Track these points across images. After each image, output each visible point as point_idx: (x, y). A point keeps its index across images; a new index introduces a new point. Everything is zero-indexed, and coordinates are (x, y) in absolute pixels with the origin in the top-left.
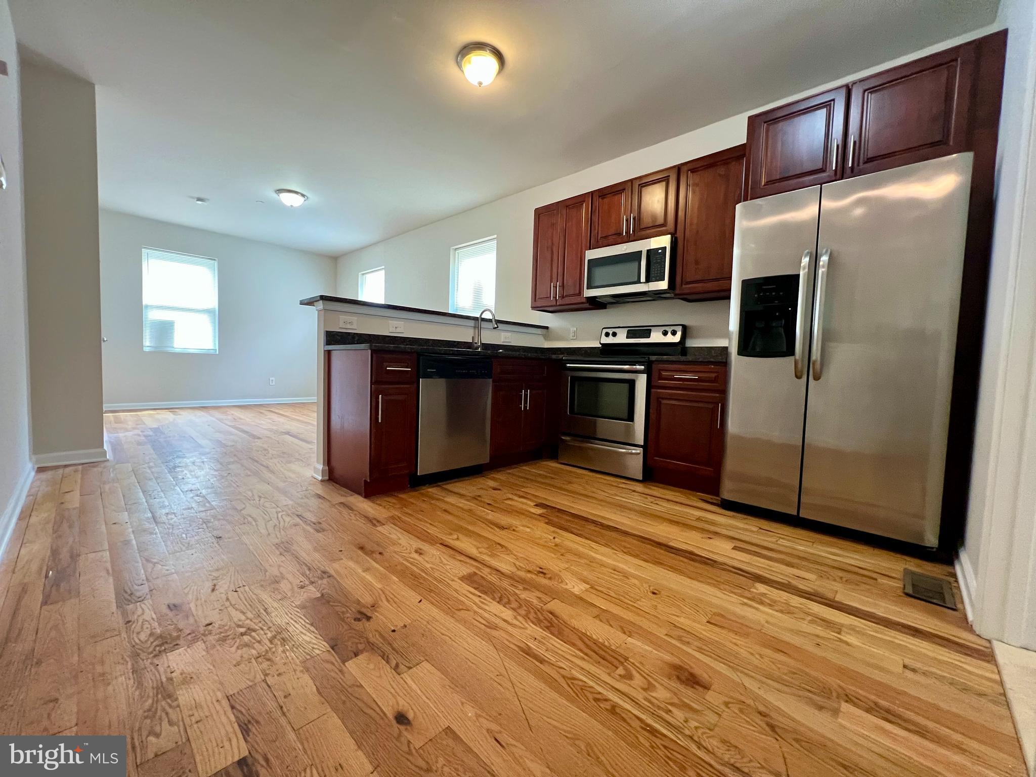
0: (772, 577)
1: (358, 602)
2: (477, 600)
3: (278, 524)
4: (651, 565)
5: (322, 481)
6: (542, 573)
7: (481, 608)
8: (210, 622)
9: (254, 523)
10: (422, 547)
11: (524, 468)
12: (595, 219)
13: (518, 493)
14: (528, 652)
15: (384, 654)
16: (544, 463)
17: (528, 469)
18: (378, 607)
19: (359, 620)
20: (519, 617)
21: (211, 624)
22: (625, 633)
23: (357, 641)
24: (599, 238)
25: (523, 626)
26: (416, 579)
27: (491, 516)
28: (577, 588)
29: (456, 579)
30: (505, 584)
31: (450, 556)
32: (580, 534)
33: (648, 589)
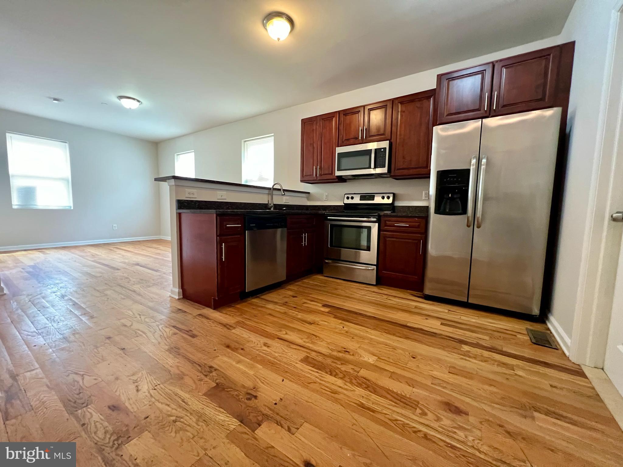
0: (468, 340)
1: (244, 387)
2: (316, 374)
3: (162, 335)
4: (405, 340)
5: (179, 299)
6: (347, 351)
7: (322, 380)
8: (147, 416)
9: (144, 335)
10: (266, 342)
11: (305, 281)
12: (341, 128)
13: (309, 298)
14: (362, 406)
15: (277, 422)
16: (315, 276)
17: (307, 281)
18: (258, 388)
19: (249, 399)
20: (346, 383)
21: (148, 417)
22: (410, 386)
23: (256, 415)
24: (344, 140)
25: (352, 389)
26: (274, 365)
27: (300, 315)
28: (371, 360)
29: (298, 362)
30: (329, 361)
31: (287, 346)
32: (357, 324)
33: (409, 355)
